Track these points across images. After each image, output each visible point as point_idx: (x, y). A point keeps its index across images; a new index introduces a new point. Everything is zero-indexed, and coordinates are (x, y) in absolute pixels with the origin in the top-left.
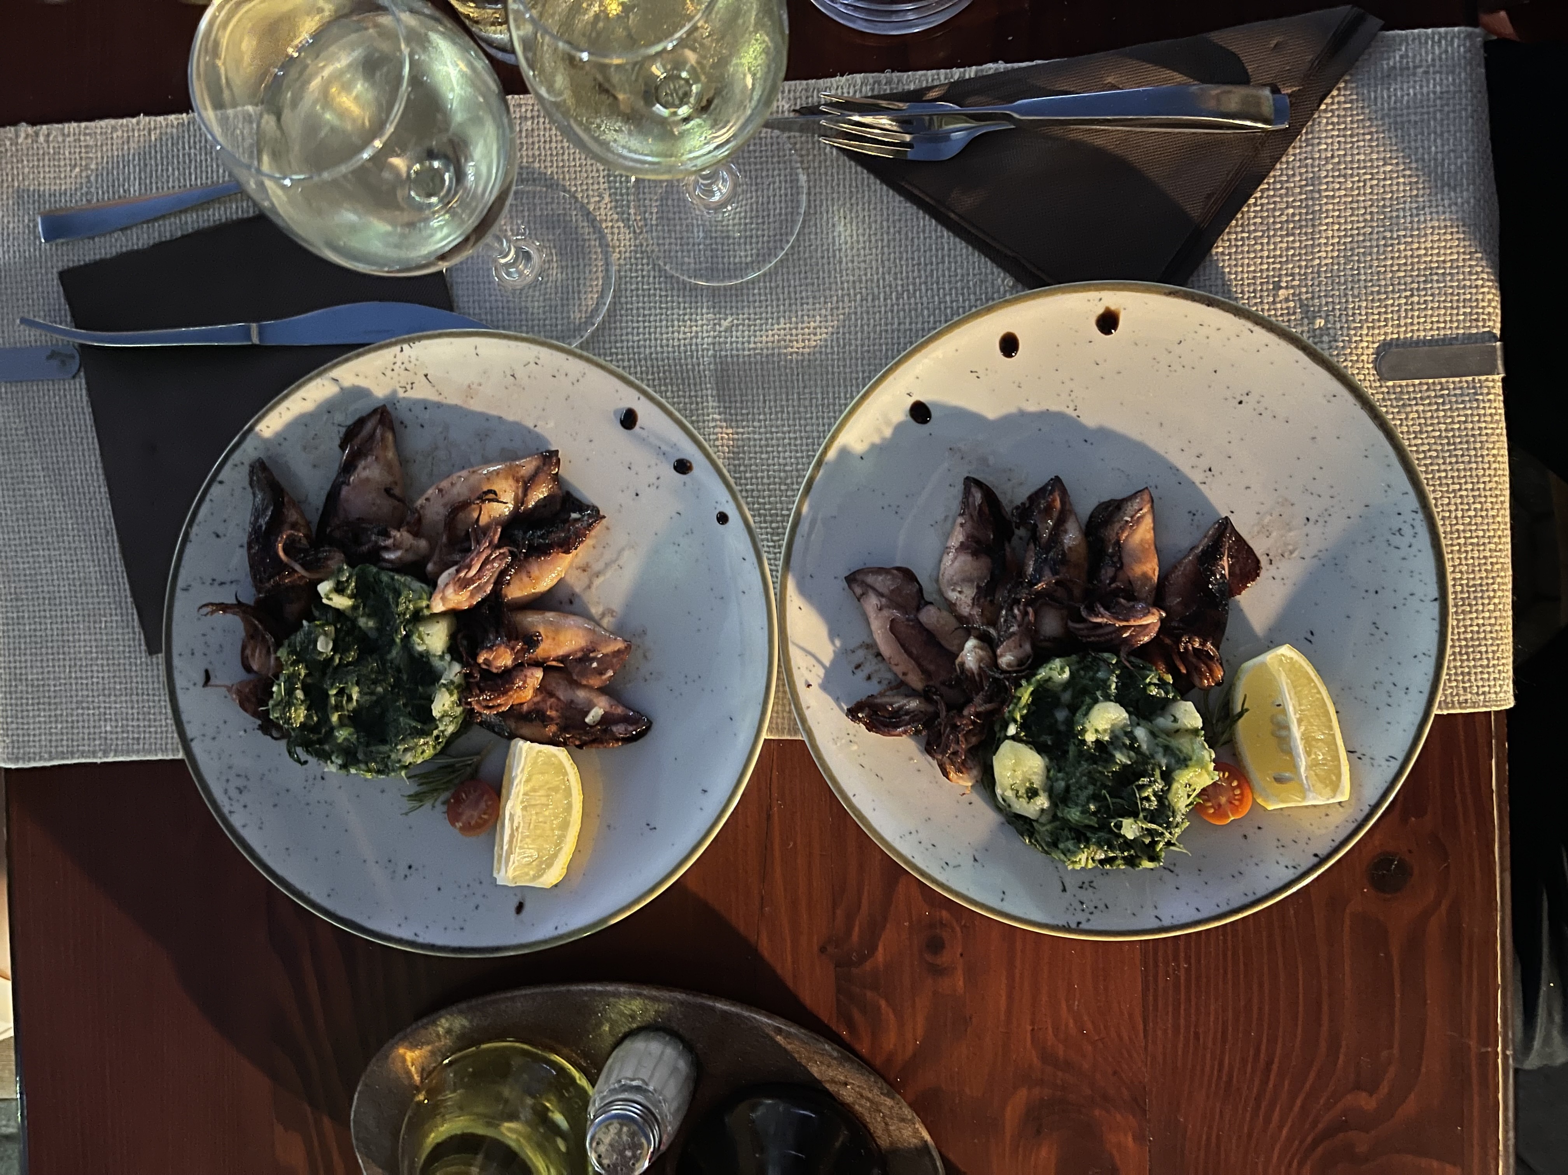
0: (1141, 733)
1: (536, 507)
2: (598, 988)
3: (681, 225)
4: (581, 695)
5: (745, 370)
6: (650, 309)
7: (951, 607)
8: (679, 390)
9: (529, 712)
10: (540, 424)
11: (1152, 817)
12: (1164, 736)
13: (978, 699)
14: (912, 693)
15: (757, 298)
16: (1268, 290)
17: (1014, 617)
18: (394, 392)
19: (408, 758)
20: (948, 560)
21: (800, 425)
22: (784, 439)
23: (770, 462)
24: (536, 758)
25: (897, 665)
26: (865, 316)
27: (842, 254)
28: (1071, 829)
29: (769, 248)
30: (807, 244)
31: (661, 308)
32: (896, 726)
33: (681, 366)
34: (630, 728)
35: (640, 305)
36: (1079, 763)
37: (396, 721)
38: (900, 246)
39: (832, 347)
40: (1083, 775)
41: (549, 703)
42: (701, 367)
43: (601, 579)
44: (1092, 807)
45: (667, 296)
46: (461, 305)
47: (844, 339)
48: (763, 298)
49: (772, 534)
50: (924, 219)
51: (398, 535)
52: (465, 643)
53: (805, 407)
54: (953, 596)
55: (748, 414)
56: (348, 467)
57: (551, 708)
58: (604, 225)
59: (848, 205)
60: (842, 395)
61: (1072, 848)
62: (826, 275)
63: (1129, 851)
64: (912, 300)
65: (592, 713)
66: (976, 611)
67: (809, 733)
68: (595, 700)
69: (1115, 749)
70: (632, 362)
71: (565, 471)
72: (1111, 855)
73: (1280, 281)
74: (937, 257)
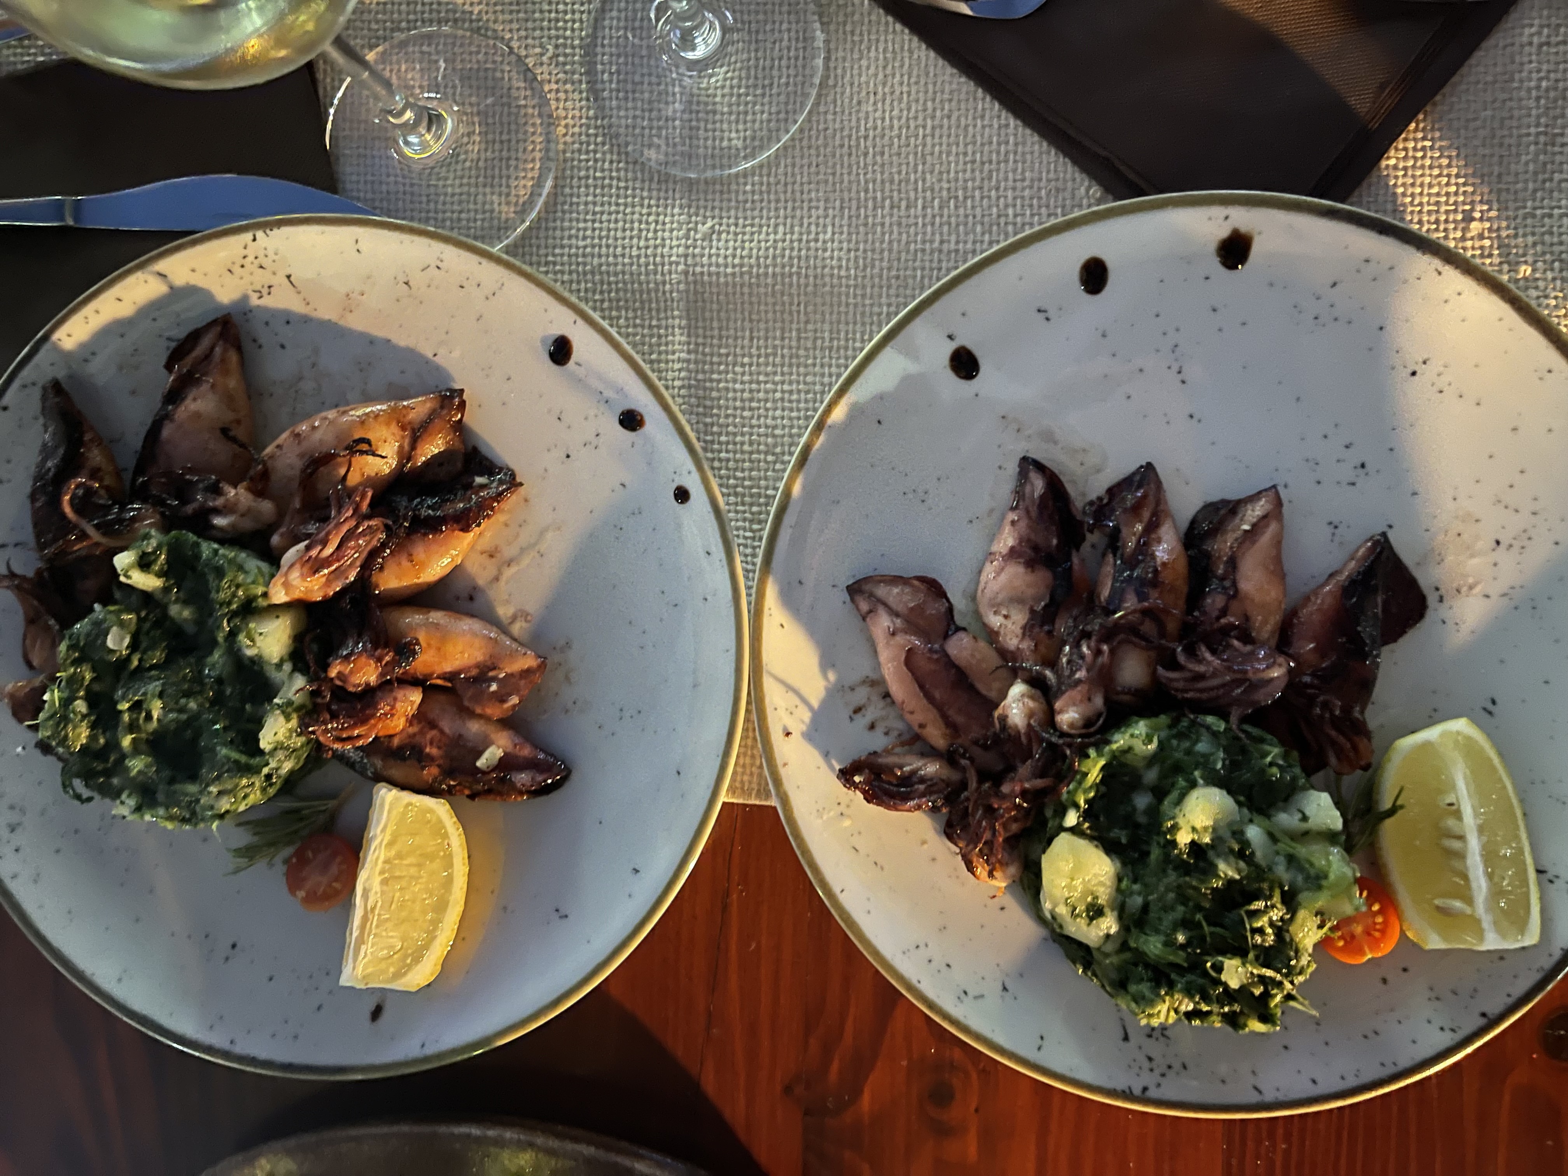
0: (1254, 833)
1: (427, 463)
2: (475, 1131)
3: (651, 92)
4: (474, 727)
5: (727, 294)
6: (602, 205)
7: (992, 636)
8: (636, 317)
9: (401, 748)
10: (441, 352)
11: (1267, 957)
12: (1288, 841)
13: (1025, 770)
14: (930, 752)
15: (750, 197)
16: (1455, 221)
17: (1082, 657)
18: (245, 298)
19: (224, 805)
20: (989, 571)
21: (798, 375)
22: (775, 391)
23: (754, 422)
24: (404, 814)
25: (912, 713)
26: (895, 228)
27: (869, 143)
28: (1147, 966)
29: (769, 130)
30: (821, 127)
31: (617, 204)
32: (906, 798)
33: (640, 283)
34: (540, 778)
35: (590, 198)
36: (1164, 871)
37: (213, 750)
38: (949, 136)
39: (848, 269)
40: (1168, 890)
41: (429, 736)
42: (668, 287)
43: (513, 569)
44: (1181, 938)
45: (626, 188)
46: (348, 186)
47: (865, 259)
48: (756, 197)
49: (751, 521)
50: (983, 99)
51: (233, 492)
52: (315, 647)
53: (806, 349)
54: (995, 621)
55: (728, 355)
56: (174, 396)
57: (431, 743)
58: (546, 88)
59: (881, 76)
60: (858, 336)
61: (1147, 993)
62: (845, 171)
63: (1230, 1004)
64: (961, 211)
65: (487, 755)
66: (1026, 645)
67: (784, 800)
68: (493, 736)
69: (1219, 856)
70: (575, 276)
71: (471, 418)
72: (1205, 1008)
73: (1472, 210)
74: (998, 153)
